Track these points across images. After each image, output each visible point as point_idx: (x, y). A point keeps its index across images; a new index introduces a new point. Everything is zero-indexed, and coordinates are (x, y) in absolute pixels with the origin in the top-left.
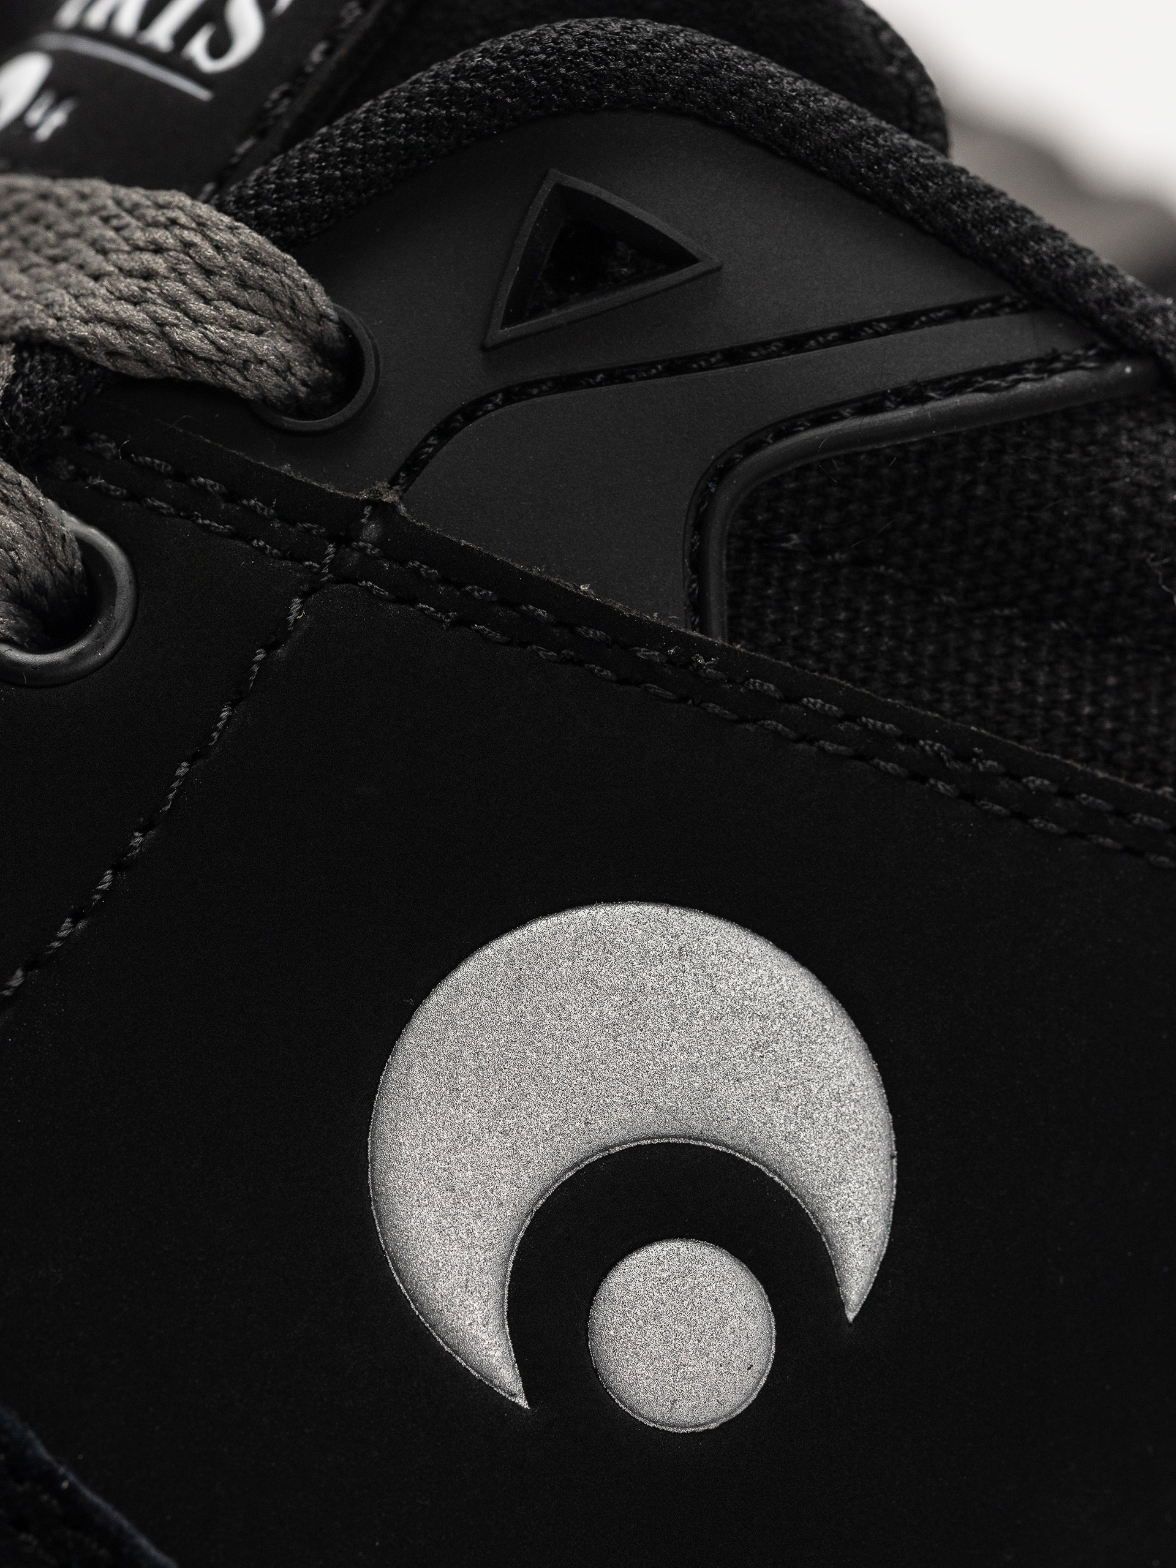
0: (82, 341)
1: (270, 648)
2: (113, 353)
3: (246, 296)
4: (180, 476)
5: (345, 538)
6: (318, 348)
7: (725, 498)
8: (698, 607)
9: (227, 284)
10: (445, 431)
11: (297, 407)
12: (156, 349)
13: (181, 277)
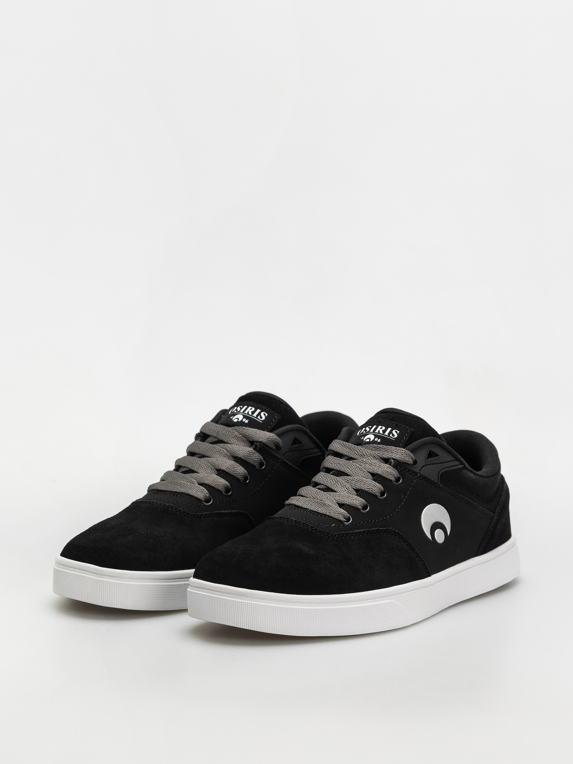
0: (398, 459)
1: (413, 483)
2: (400, 460)
3: (409, 456)
4: (405, 470)
5: (417, 475)
6: (413, 461)
7: (440, 473)
8: (438, 482)
9: (408, 455)
10: (422, 468)
11: (412, 465)
12: (404, 460)
13: (405, 455)
